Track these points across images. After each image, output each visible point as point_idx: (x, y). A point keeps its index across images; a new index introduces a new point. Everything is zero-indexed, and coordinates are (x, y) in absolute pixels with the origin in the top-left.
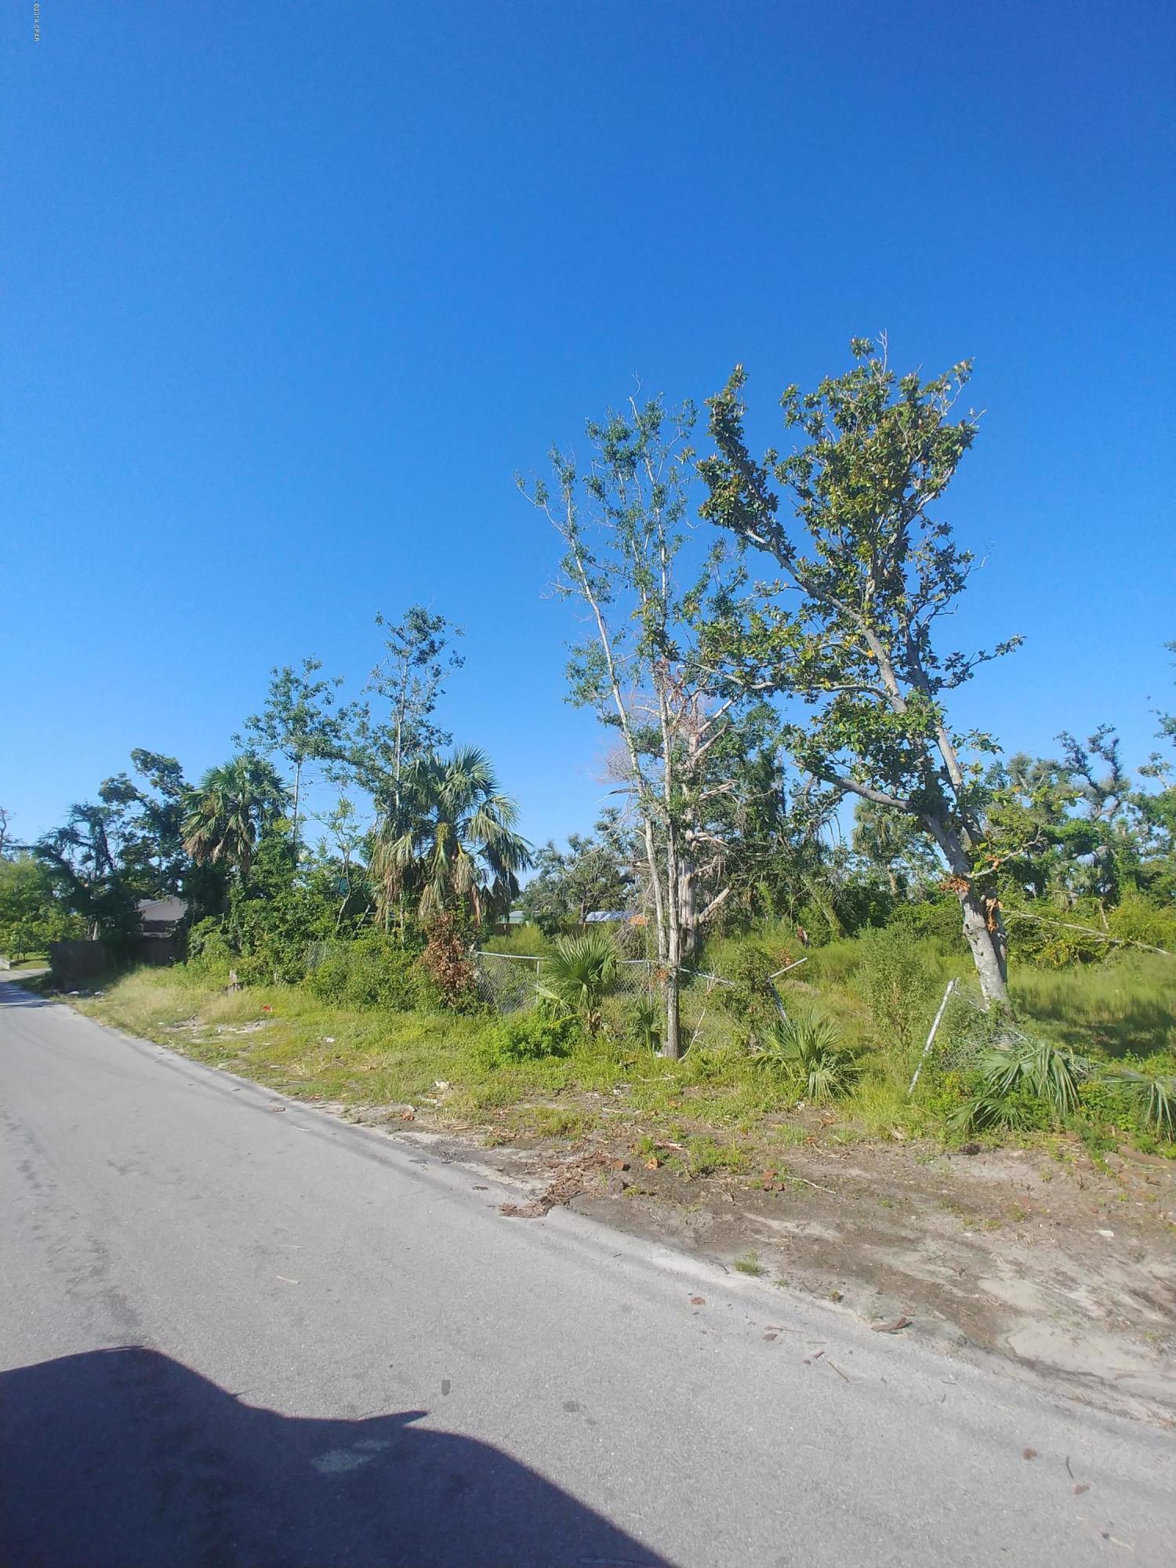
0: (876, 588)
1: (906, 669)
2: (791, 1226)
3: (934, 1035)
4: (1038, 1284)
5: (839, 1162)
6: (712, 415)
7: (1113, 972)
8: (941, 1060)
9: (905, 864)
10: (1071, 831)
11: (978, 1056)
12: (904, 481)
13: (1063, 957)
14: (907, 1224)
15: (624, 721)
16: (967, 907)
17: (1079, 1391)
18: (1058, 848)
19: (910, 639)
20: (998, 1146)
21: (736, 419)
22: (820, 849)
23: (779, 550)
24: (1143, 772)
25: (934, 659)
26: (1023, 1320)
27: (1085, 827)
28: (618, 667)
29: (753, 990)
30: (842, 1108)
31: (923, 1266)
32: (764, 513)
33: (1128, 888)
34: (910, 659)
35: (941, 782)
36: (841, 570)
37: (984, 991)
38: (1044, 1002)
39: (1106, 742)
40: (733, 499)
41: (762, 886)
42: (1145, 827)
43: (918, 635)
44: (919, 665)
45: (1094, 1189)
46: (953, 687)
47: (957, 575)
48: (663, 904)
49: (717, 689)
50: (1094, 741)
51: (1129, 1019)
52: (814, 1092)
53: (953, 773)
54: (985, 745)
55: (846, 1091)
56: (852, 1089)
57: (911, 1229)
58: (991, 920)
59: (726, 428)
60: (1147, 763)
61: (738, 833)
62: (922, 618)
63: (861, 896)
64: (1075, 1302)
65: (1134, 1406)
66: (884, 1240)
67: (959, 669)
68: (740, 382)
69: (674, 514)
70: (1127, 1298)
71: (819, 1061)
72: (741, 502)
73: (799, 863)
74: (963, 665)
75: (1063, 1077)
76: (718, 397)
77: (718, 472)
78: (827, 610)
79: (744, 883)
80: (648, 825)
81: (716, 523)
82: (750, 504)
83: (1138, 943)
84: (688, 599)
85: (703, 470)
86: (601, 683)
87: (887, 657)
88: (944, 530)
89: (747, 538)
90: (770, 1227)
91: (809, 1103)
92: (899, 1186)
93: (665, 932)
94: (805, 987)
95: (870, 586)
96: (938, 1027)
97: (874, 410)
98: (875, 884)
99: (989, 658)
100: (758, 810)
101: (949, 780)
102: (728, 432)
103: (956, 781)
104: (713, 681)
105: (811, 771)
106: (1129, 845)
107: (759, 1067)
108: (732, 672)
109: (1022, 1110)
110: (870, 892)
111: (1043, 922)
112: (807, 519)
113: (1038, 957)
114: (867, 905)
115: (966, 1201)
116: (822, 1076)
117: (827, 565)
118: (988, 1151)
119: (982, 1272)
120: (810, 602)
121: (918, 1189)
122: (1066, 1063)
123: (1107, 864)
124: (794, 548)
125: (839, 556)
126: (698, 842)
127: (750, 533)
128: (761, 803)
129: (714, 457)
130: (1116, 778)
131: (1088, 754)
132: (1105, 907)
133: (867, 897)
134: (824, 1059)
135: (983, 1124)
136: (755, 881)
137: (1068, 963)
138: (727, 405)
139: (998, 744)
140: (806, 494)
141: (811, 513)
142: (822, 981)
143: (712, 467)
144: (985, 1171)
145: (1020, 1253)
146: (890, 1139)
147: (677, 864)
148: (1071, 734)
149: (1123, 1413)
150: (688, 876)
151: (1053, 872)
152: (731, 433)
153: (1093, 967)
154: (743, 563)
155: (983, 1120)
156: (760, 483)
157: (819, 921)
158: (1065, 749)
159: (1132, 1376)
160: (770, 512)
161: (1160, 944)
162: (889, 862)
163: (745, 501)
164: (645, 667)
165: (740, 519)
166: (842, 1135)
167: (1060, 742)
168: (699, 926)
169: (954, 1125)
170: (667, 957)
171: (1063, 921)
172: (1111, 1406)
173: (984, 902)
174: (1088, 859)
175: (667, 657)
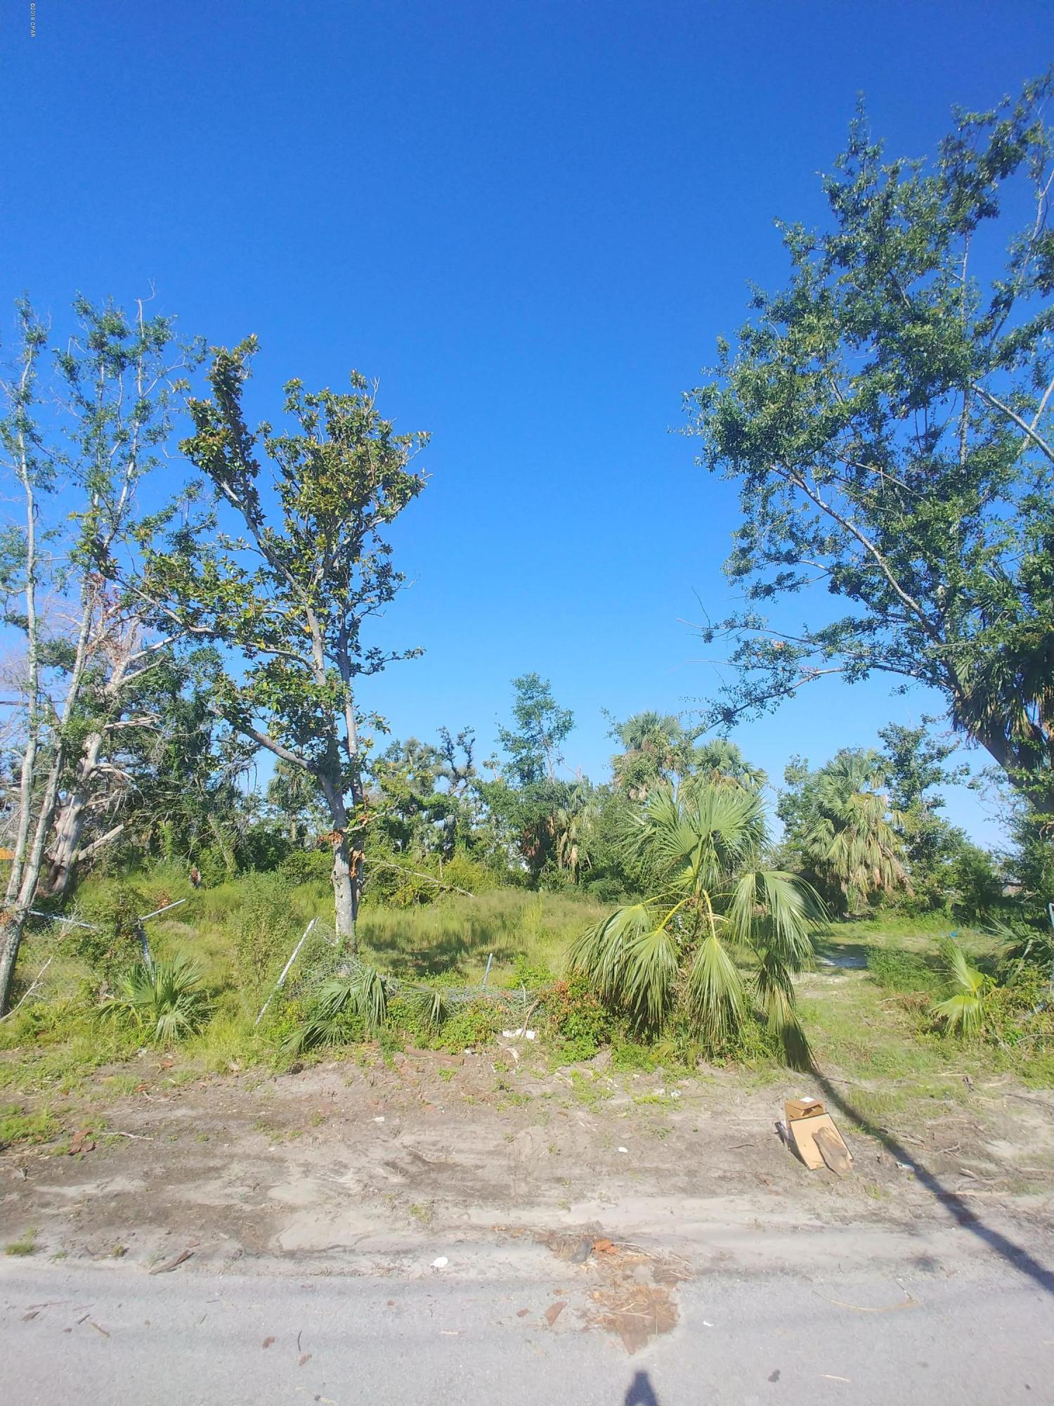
0: (324, 576)
1: (335, 650)
2: (90, 1188)
3: (289, 969)
4: (319, 1178)
5: (167, 1105)
6: (215, 364)
7: (438, 910)
8: (291, 989)
9: (308, 816)
10: (433, 802)
11: (320, 984)
12: (365, 500)
13: (409, 899)
14: (218, 1153)
15: (31, 625)
16: (338, 857)
17: (325, 1265)
18: (424, 815)
19: (343, 627)
20: (319, 1062)
21: (238, 380)
22: (233, 794)
23: (250, 513)
24: (485, 765)
25: (358, 648)
26: (296, 1216)
27: (443, 800)
28: (41, 564)
29: (117, 933)
30: (187, 1048)
31: (222, 1192)
32: (243, 474)
33: (460, 847)
34: (340, 643)
35: (340, 749)
36: (300, 550)
37: (337, 927)
38: (387, 936)
39: (467, 740)
40: (215, 448)
41: (165, 826)
42: (479, 804)
43: (350, 626)
44: (346, 650)
45: (380, 1085)
46: (369, 674)
47: (390, 588)
48: (27, 838)
49: (155, 620)
50: (460, 737)
51: (439, 946)
52: (160, 1035)
53: (352, 743)
54: (379, 725)
55: (195, 1030)
56: (201, 1028)
57: (221, 1158)
58: (354, 868)
59: (225, 382)
60: (488, 759)
61: (152, 769)
62: (357, 611)
63: (263, 842)
64: (342, 1186)
65: (364, 1264)
66: (192, 1175)
67: (376, 662)
68: (251, 349)
69: (155, 436)
70: (381, 1170)
71: (173, 1003)
72: (224, 456)
73: (208, 806)
74: (379, 659)
75: (379, 995)
76: (224, 351)
77: (209, 418)
78: (281, 580)
79: (146, 820)
80: (31, 745)
81: (195, 463)
82: (232, 461)
83: (457, 888)
84: (146, 524)
85: (194, 409)
86: (13, 576)
87: (321, 636)
88: (387, 550)
89: (222, 490)
90: (63, 1196)
91: (152, 1048)
92: (220, 1117)
93: (22, 869)
94: (184, 928)
95: (320, 573)
96: (293, 961)
97: (355, 433)
98: (279, 831)
99: (398, 658)
100: (179, 748)
101: (347, 749)
102: (227, 385)
103: (352, 750)
104: (152, 612)
105: (229, 720)
106: (467, 816)
107: (104, 1016)
108: (174, 610)
109: (344, 1028)
110: (273, 839)
111: (401, 871)
112: (283, 496)
113: (392, 899)
114: (267, 850)
115: (280, 1118)
116: (174, 1017)
117: (290, 542)
118: (309, 1068)
119: (274, 1181)
120: (268, 568)
121: (239, 1116)
122: (383, 984)
123: (450, 828)
124: (264, 516)
125: (302, 539)
126: (100, 772)
127: (225, 485)
128: (184, 742)
129: (208, 402)
130: (469, 767)
131: (455, 746)
132: (444, 861)
133: (268, 843)
134: (178, 1001)
135: (312, 1044)
136: (159, 819)
137: (411, 904)
138: (233, 363)
139: (388, 726)
140: (289, 475)
141: (287, 492)
142: (204, 922)
143: (204, 410)
144: (303, 1086)
145: (311, 1155)
146: (227, 1071)
147: (57, 794)
148: (448, 729)
149: (355, 1273)
150: (77, 808)
151: (415, 831)
152: (229, 388)
153: (428, 906)
154: (214, 511)
155: (313, 1040)
156: (247, 445)
157: (216, 863)
158: (442, 740)
159: (368, 1237)
160: (248, 476)
161: (470, 890)
162: (294, 813)
163: (228, 456)
164: (76, 578)
165: (218, 468)
166: (178, 1076)
167: (440, 734)
168: (77, 863)
169: (287, 1049)
170: (15, 898)
171: (414, 871)
172: (346, 1270)
173: (352, 853)
174: (439, 824)
175: (102, 573)
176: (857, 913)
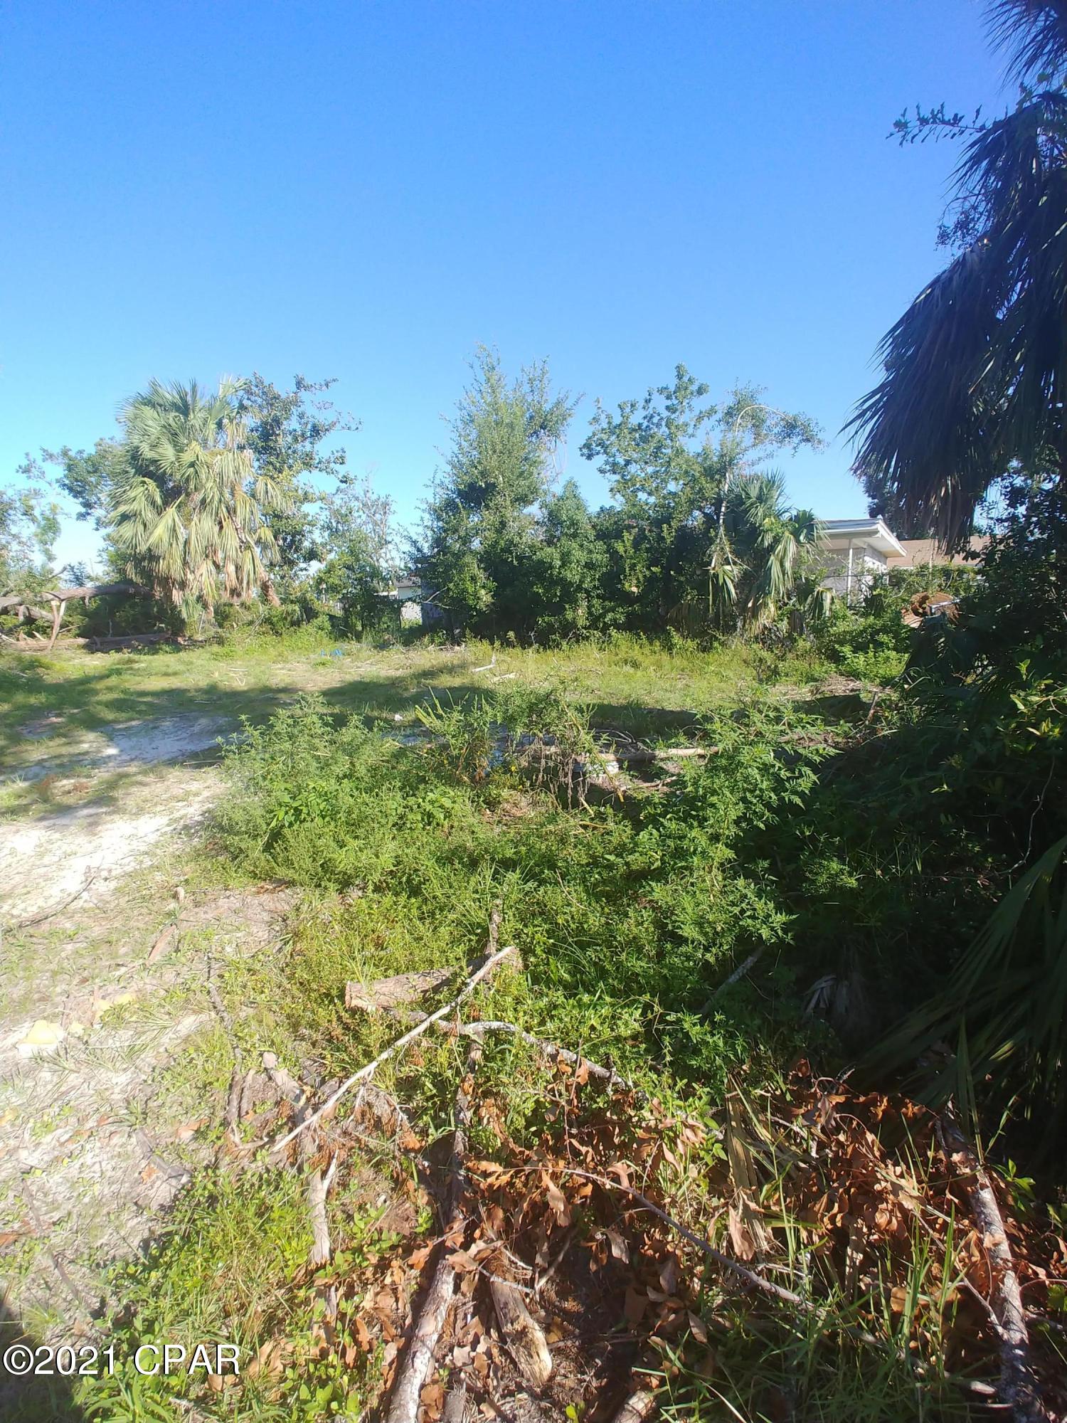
176: (199, 637)
